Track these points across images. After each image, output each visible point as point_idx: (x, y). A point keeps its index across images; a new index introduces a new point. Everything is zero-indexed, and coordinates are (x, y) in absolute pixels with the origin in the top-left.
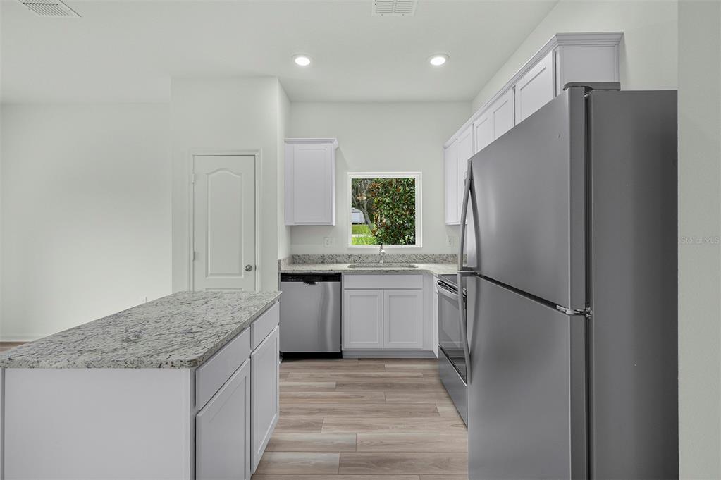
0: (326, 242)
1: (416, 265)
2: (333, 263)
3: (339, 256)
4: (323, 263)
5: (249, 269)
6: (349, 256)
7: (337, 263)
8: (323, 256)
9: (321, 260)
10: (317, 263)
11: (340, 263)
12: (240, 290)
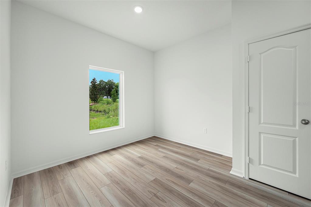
12: (294, 138)
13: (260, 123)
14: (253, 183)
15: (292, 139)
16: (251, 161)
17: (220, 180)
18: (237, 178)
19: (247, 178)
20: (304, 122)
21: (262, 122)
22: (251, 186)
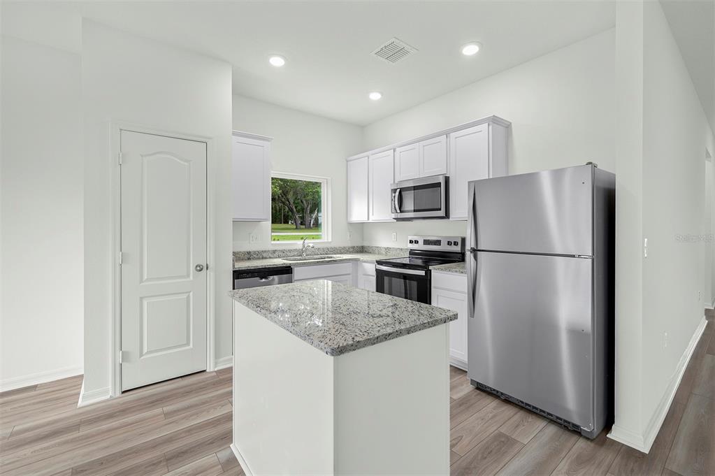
0: (251, 239)
1: (334, 256)
2: (259, 259)
3: (265, 251)
4: (249, 259)
5: (200, 268)
6: (274, 252)
7: (263, 258)
8: (249, 253)
9: (247, 256)
10: (243, 260)
11: (266, 258)
12: (187, 294)
13: (141, 281)
14: (129, 397)
15: (185, 296)
16: (125, 356)
17: (62, 432)
18: (98, 405)
19: (118, 394)
20: (198, 268)
21: (145, 277)
22: (130, 402)
